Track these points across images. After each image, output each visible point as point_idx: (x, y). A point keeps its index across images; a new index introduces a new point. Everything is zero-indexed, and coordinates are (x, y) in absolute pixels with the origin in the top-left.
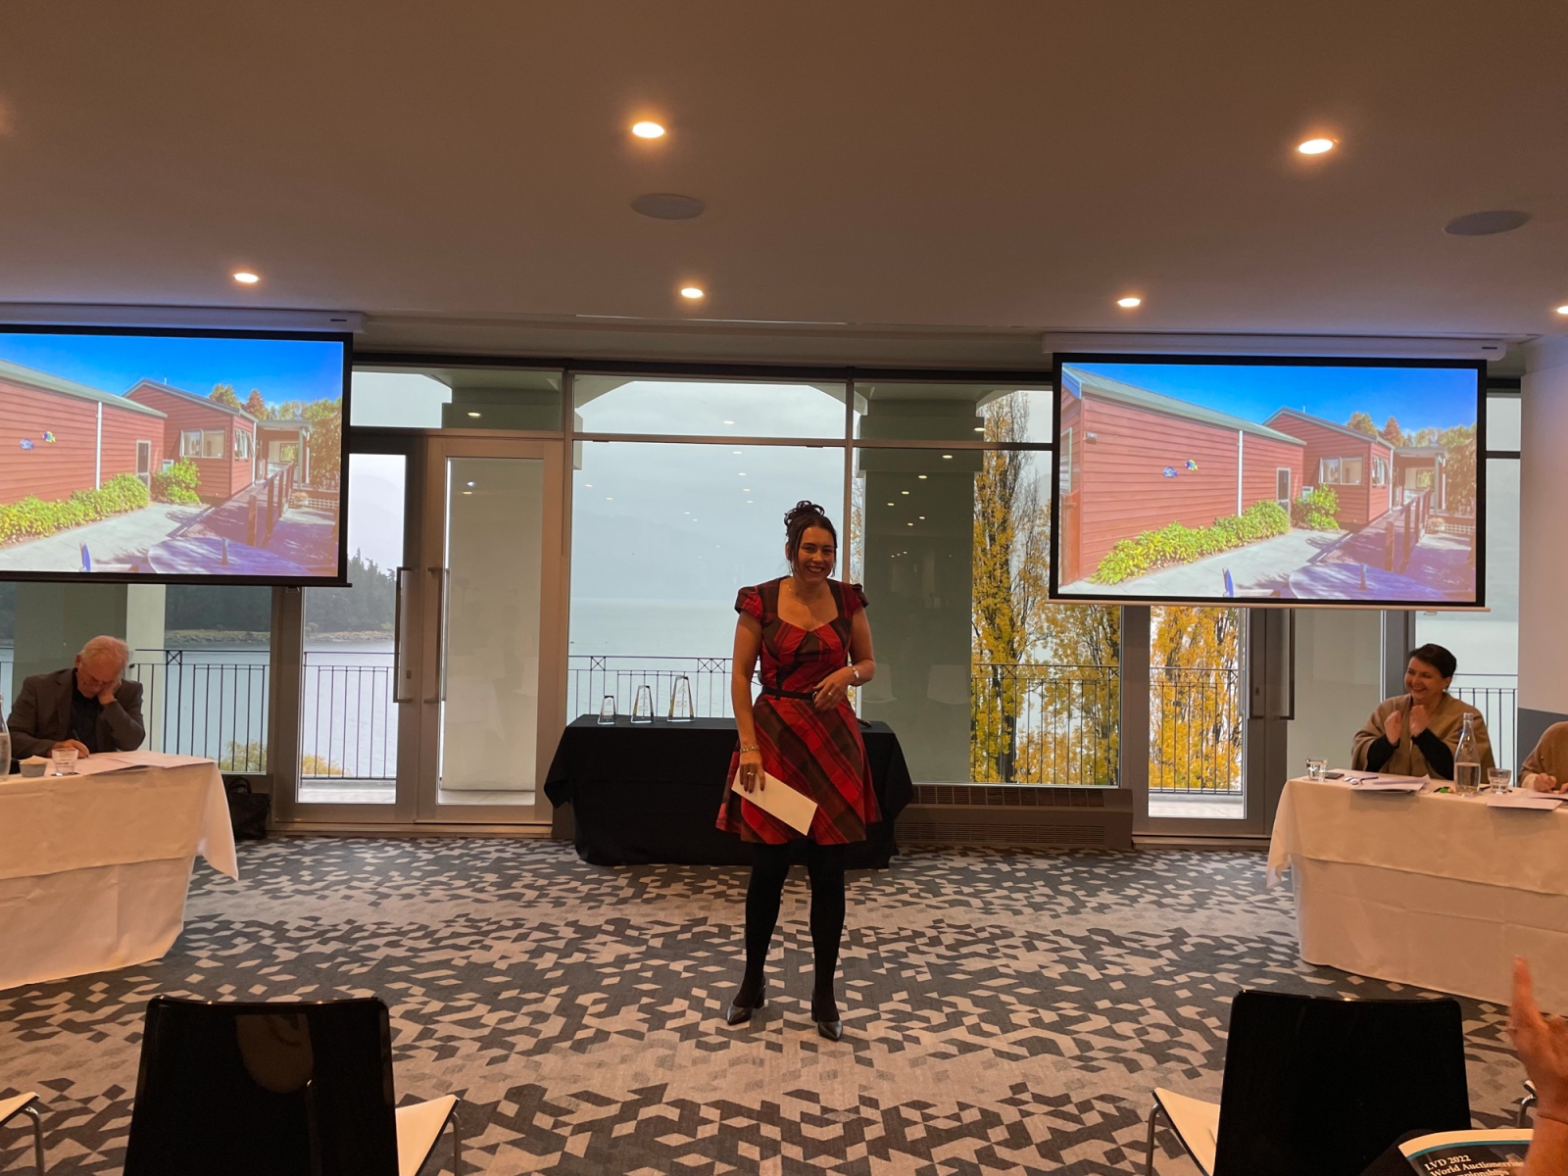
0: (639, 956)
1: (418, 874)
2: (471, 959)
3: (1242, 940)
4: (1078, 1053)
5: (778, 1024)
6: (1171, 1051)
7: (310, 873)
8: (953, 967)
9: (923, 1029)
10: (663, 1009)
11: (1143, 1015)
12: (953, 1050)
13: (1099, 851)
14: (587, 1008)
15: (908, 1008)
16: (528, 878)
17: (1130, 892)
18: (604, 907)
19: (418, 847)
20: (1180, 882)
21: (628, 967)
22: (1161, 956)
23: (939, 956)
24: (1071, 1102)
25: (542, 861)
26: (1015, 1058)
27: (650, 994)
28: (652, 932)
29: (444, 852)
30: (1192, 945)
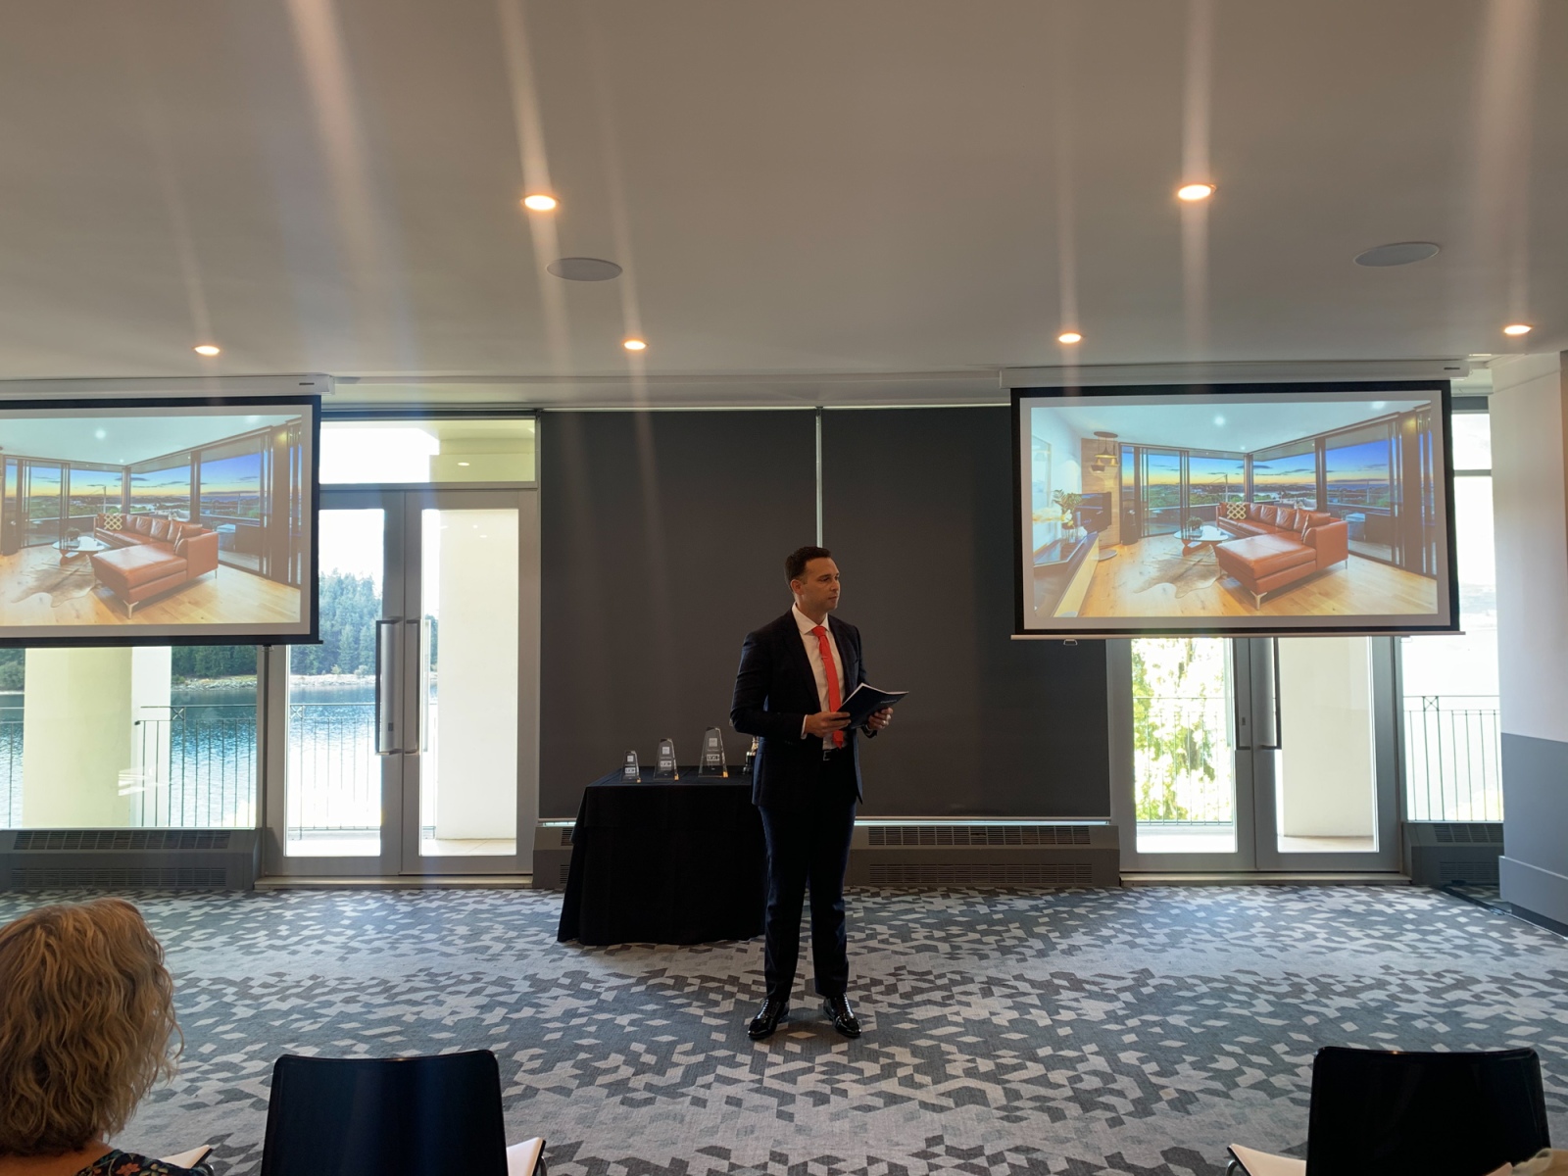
0: (587, 1010)
1: (391, 927)
2: (422, 1015)
3: (1206, 980)
4: (1005, 1103)
5: (710, 1078)
6: (1101, 1099)
7: (288, 927)
8: (903, 1016)
9: (854, 1081)
10: (596, 1064)
11: (1082, 1061)
12: (879, 1102)
13: (1086, 889)
14: (521, 1065)
15: (844, 1060)
16: (499, 930)
17: (1105, 932)
18: (566, 958)
19: (399, 898)
20: (1160, 920)
21: (575, 1022)
22: (1118, 999)
23: (891, 1005)
24: (983, 1154)
25: (518, 913)
26: (941, 1109)
27: (589, 1049)
28: (607, 985)
29: (423, 904)
30: (1154, 987)
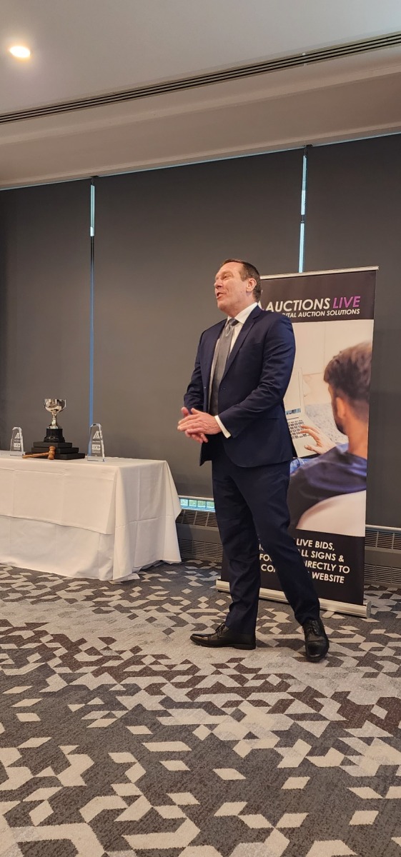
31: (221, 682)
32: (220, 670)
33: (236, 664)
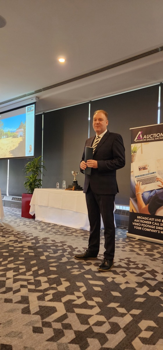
31: (121, 264)
32: (121, 261)
33: (128, 260)
